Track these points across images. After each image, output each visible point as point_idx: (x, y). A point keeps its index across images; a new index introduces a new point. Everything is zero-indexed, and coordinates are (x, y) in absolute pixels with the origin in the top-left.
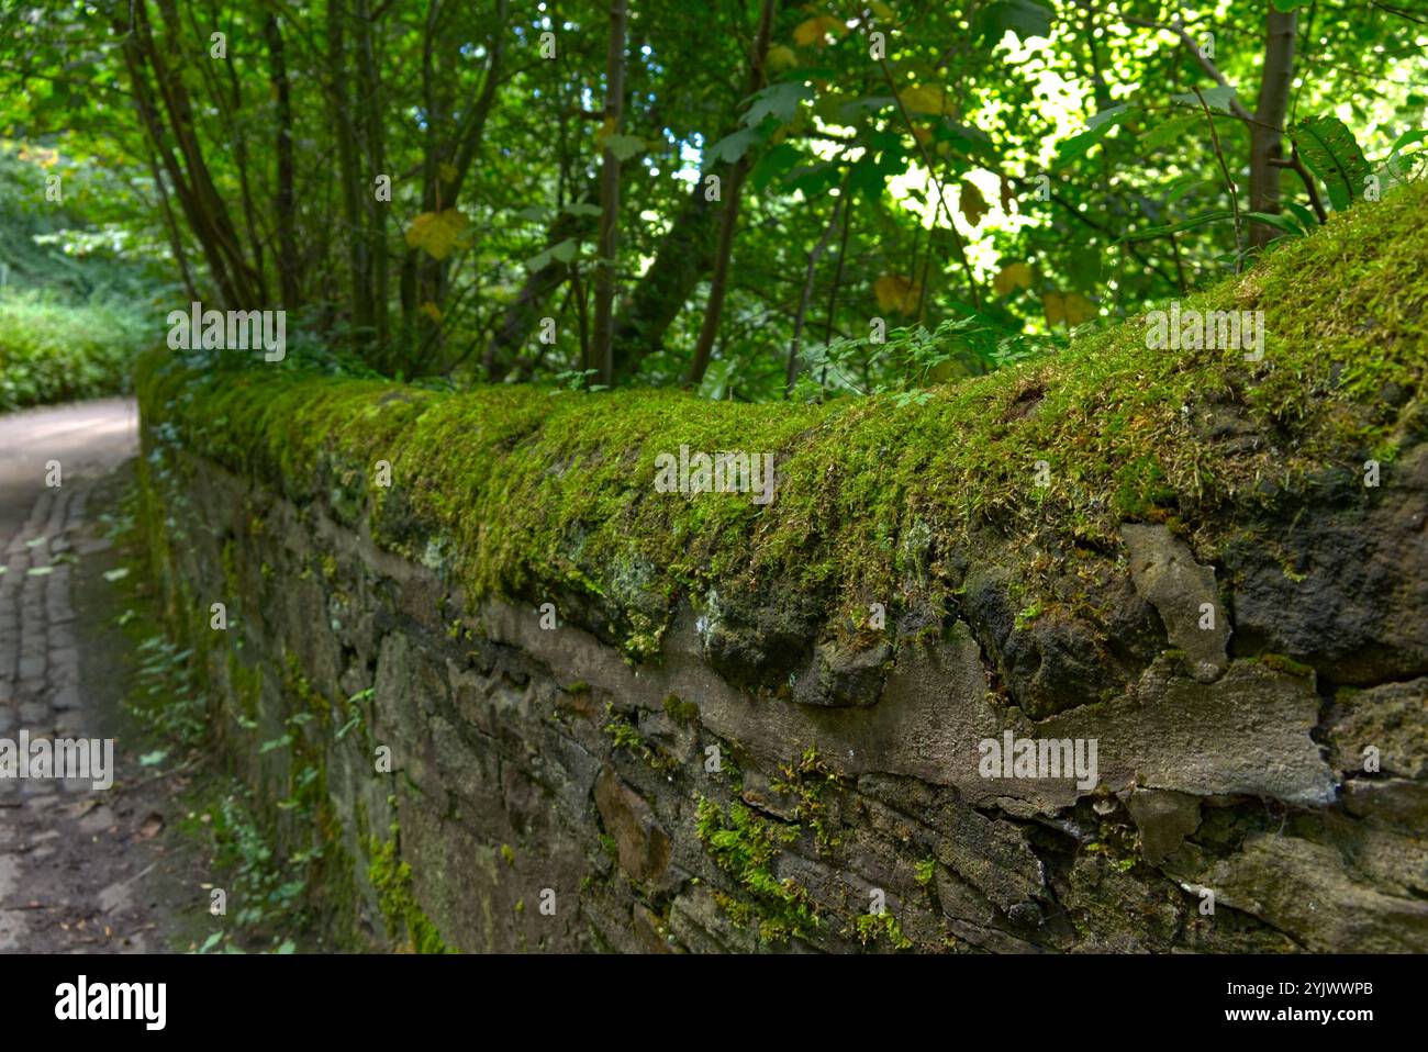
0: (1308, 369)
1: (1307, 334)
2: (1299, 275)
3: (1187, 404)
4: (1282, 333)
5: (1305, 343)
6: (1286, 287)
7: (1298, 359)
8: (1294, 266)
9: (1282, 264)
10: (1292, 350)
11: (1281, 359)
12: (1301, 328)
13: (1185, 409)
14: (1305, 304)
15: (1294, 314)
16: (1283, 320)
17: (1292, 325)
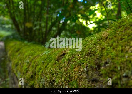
0: (122, 66)
1: (122, 51)
2: (120, 30)
3: (86, 67)
4: (114, 49)
5: (121, 54)
6: (115, 33)
7: (119, 60)
8: (118, 27)
9: (115, 26)
10: (117, 56)
11: (113, 59)
12: (120, 48)
13: (85, 69)
14: (121, 39)
15: (118, 42)
16: (114, 44)
17: (117, 46)
